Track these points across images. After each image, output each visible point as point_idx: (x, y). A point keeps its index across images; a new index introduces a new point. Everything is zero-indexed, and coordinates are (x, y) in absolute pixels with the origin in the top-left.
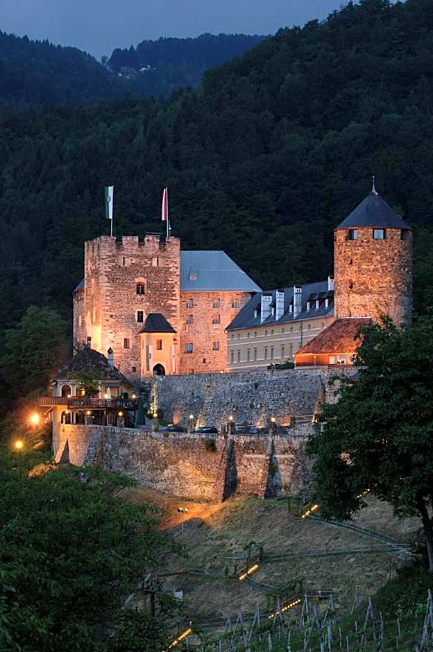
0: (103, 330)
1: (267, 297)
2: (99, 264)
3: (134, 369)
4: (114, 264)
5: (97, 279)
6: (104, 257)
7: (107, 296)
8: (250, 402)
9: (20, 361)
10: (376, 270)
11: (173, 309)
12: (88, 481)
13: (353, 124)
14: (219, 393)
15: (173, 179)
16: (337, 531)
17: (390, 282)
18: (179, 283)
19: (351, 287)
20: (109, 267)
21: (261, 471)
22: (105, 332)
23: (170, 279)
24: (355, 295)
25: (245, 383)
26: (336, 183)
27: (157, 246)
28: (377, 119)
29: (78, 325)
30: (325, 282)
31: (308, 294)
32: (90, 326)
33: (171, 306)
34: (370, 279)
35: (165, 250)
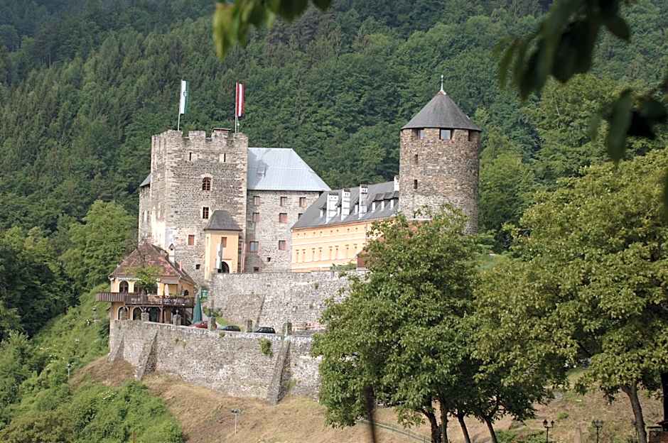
0: (167, 225)
1: (333, 197)
2: (165, 159)
3: (198, 266)
4: (180, 159)
5: (163, 174)
6: (170, 152)
7: (173, 191)
8: (309, 303)
9: (84, 256)
10: (441, 171)
11: (239, 206)
12: (142, 379)
13: (439, 25)
14: (278, 293)
15: (254, 76)
16: (391, 436)
17: (456, 184)
18: (246, 180)
19: (416, 188)
20: (175, 163)
21: (317, 373)
22: (169, 228)
23: (237, 176)
24: (419, 196)
25: (306, 283)
26: (420, 84)
27: (225, 142)
28: (464, 20)
29: (143, 220)
30: (391, 182)
31: (375, 194)
32: (155, 222)
33: (237, 203)
34: (436, 180)
35: (233, 147)
